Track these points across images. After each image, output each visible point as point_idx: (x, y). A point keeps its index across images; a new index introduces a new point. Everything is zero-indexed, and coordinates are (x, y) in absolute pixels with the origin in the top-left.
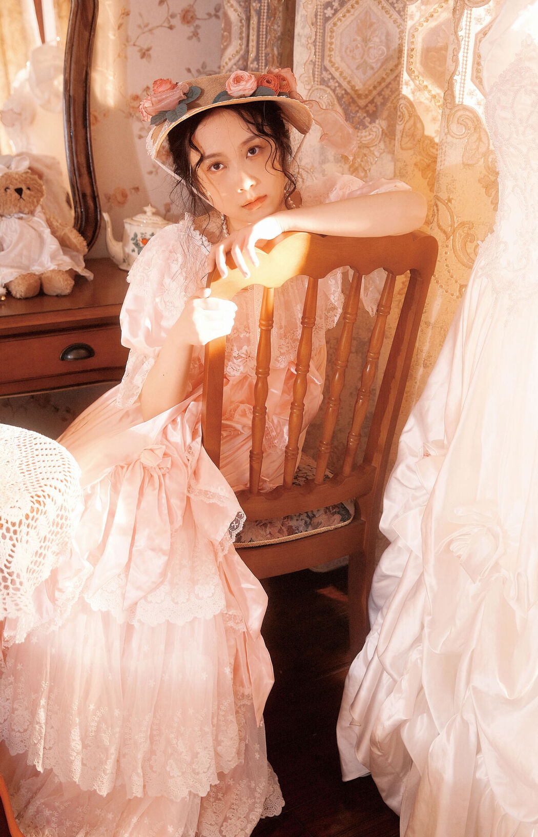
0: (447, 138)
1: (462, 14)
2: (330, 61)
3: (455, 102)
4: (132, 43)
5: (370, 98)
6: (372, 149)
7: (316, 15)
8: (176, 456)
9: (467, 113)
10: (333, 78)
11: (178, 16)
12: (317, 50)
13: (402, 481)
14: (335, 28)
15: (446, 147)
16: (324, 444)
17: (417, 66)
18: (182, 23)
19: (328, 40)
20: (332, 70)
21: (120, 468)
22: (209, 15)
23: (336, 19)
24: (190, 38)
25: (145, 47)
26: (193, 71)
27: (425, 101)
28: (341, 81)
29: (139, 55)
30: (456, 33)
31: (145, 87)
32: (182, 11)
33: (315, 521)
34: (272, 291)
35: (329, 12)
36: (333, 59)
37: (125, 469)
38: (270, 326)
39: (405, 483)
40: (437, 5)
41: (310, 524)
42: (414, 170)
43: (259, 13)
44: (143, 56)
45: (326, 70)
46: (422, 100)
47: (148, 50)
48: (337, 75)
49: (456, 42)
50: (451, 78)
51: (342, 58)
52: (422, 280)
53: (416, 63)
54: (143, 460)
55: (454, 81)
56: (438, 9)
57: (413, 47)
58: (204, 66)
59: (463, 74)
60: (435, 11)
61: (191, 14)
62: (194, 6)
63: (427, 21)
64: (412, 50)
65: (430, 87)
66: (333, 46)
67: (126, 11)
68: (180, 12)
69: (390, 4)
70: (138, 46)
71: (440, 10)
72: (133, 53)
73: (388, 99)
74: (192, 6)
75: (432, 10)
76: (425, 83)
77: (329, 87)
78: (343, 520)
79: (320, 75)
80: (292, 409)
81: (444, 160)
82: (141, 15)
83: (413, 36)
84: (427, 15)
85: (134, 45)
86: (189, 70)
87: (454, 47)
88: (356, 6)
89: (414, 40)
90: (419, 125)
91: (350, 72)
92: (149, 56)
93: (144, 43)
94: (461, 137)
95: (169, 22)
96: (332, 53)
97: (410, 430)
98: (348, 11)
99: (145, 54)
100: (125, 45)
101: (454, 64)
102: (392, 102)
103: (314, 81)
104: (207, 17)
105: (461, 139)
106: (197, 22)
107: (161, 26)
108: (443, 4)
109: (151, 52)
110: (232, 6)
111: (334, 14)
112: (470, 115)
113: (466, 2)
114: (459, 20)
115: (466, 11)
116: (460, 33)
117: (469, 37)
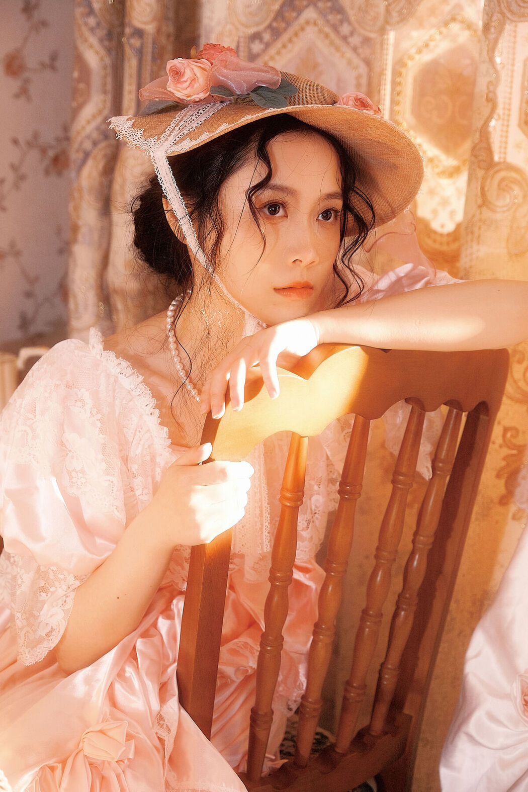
0: (481, 213)
1: (500, 31)
3: (492, 158)
8: (143, 736)
13: (478, 738)
15: (479, 227)
16: (355, 687)
17: (407, 116)
21: (48, 770)
22: (43, 65)
23: (267, 57)
24: (17, 96)
26: (22, 142)
30: (491, 60)
34: (306, 440)
35: (257, 47)
37: (58, 772)
38: (299, 501)
39: (481, 741)
40: (434, 31)
43: (140, 52)
49: (492, 72)
50: (486, 125)
52: (487, 418)
53: (404, 113)
54: (88, 751)
55: (490, 129)
56: (435, 35)
58: (36, 135)
59: (506, 117)
60: (431, 39)
61: (19, 62)
62: (23, 51)
63: (419, 51)
64: (399, 93)
69: (342, 38)
71: (438, 37)
74: (21, 51)
75: (427, 37)
80: (315, 633)
83: (401, 73)
84: (420, 44)
86: (15, 142)
87: (489, 80)
88: (294, 39)
89: (401, 79)
94: (505, 209)
97: (477, 655)
98: (284, 46)
101: (490, 105)
104: (40, 67)
105: (504, 212)
106: (27, 75)
108: (443, 29)
110: (91, 46)
111: (265, 50)
112: (516, 176)
113: (509, 15)
114: (496, 41)
115: (508, 27)
116: (498, 60)
117: (513, 65)
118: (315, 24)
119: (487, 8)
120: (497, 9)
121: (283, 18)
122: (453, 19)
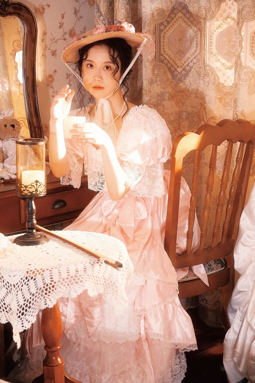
0: (239, 82)
1: (242, 25)
2: (164, 51)
3: (242, 65)
4: (48, 48)
5: (183, 67)
6: (185, 92)
7: (155, 29)
9: (249, 70)
10: (166, 59)
11: (68, 33)
12: (157, 46)
14: (165, 35)
15: (239, 86)
16: (216, 227)
17: (214, 50)
18: (70, 37)
19: (162, 40)
20: (165, 55)
22: (81, 32)
23: (166, 31)
25: (54, 50)
27: (219, 67)
28: (169, 60)
29: (51, 54)
30: (240, 33)
31: (54, 70)
32: (69, 31)
33: (212, 267)
35: (162, 27)
36: (165, 50)
40: (222, 22)
41: (210, 269)
42: (215, 100)
44: (53, 55)
45: (162, 55)
46: (217, 66)
47: (55, 51)
48: (167, 57)
49: (241, 37)
50: (239, 54)
51: (169, 49)
53: (213, 49)
55: (241, 56)
56: (222, 23)
57: (211, 41)
59: (246, 52)
61: (73, 32)
62: (75, 28)
63: (217, 29)
64: (211, 43)
65: (221, 60)
66: (165, 44)
67: (45, 32)
68: (68, 31)
69: (191, 22)
70: (51, 50)
71: (223, 23)
72: (48, 53)
73: (192, 67)
74: (73, 28)
75: (220, 24)
76: (219, 58)
77: (164, 63)
78: (222, 267)
79: (159, 58)
81: (239, 92)
82: (51, 34)
83: (211, 36)
84: (217, 26)
85: (49, 49)
87: (239, 40)
88: (175, 24)
89: (212, 38)
90: (217, 78)
91: (173, 55)
92: (56, 54)
93: (53, 48)
94: (246, 81)
95: (64, 37)
96: (165, 47)
98: (171, 26)
99: (54, 53)
100: (45, 49)
101: (240, 48)
102: (194, 69)
103: (156, 61)
104: (80, 33)
105: (246, 82)
107: (61, 39)
108: (225, 21)
109: (56, 52)
111: (165, 28)
112: (250, 70)
113: (244, 19)
114: (241, 28)
115: (245, 23)
116: (242, 34)
117: (247, 35)
118: (181, 18)
119: (238, 17)
120: (241, 18)
121: (170, 17)
122: (228, 17)
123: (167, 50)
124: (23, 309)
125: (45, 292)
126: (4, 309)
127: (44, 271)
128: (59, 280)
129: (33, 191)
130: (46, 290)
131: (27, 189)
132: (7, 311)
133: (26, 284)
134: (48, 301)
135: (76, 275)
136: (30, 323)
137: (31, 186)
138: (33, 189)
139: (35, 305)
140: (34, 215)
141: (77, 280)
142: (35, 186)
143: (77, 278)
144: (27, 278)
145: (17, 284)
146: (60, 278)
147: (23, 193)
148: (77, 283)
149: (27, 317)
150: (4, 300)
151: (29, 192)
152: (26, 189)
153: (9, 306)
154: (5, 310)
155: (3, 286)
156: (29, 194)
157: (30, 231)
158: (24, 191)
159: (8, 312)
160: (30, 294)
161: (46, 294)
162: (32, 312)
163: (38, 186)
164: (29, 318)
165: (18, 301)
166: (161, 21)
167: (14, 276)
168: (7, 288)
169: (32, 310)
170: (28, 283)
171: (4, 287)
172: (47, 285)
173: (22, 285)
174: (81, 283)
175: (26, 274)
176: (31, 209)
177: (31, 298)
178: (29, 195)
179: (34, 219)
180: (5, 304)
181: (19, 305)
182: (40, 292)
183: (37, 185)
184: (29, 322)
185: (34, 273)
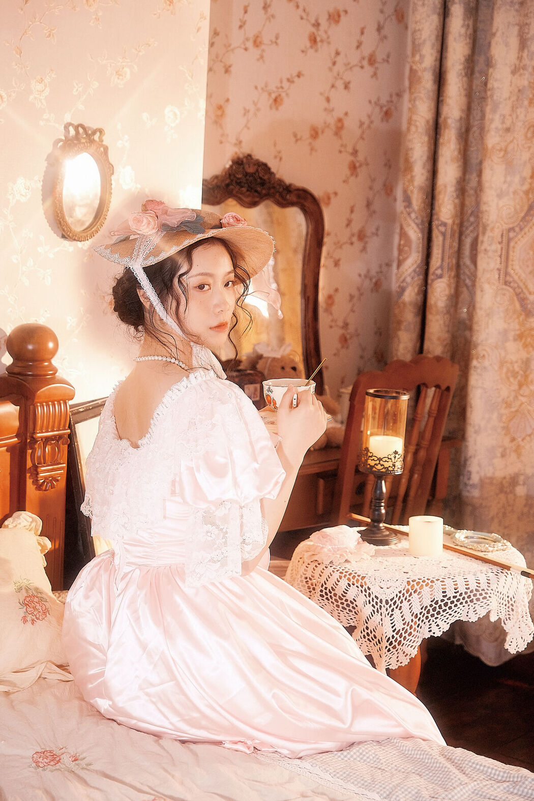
121: (526, 220)
123: (517, 267)
124: (401, 636)
125: (432, 612)
126: (366, 635)
127: (432, 582)
128: (455, 595)
129: (389, 467)
130: (434, 610)
131: (381, 462)
132: (368, 639)
133: (407, 600)
134: (434, 626)
135: (477, 588)
136: (408, 657)
137: (387, 459)
138: (390, 464)
139: (417, 632)
140: (383, 501)
141: (478, 596)
142: (393, 459)
143: (478, 593)
144: (408, 591)
145: (391, 600)
146: (444, 596)
147: (374, 469)
148: (478, 600)
149: (404, 648)
150: (367, 623)
151: (385, 468)
152: (379, 463)
153: (373, 633)
154: (367, 637)
155: (368, 603)
156: (384, 470)
157: (376, 524)
158: (376, 466)
159: (370, 641)
160: (412, 615)
161: (432, 616)
162: (412, 641)
163: (396, 459)
164: (409, 650)
165: (393, 625)
166: (511, 226)
167: (388, 588)
168: (373, 605)
169: (413, 639)
170: (410, 598)
171: (370, 603)
172: (437, 603)
173: (400, 600)
174: (485, 601)
175: (407, 585)
176: (380, 493)
177: (412, 620)
178: (382, 472)
179: (382, 508)
180: (367, 628)
181: (395, 629)
182: (425, 612)
183: (395, 457)
184: (405, 656)
185: (418, 583)
